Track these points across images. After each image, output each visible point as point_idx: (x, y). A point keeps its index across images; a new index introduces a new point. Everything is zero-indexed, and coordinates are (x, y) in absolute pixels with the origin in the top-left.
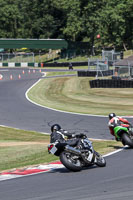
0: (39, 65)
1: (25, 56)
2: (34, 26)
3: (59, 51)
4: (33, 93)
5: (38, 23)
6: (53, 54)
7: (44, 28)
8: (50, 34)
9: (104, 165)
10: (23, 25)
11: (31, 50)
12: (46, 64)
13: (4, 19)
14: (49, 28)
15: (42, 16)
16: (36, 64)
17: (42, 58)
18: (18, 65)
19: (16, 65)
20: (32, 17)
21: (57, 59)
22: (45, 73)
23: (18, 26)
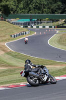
0: (55, 27)
1: (48, 22)
2: (52, 7)
3: (65, 20)
4: (51, 41)
5: (54, 6)
6: (61, 22)
7: (57, 8)
8: (60, 11)
9: (55, 83)
10: (47, 7)
11: (51, 20)
12: (58, 27)
13: (37, 4)
14: (59, 9)
15: (56, 3)
16: (53, 27)
17: (56, 24)
18: (44, 27)
19: (43, 27)
20: (51, 3)
21: (64, 24)
22: (58, 31)
23: (44, 8)
